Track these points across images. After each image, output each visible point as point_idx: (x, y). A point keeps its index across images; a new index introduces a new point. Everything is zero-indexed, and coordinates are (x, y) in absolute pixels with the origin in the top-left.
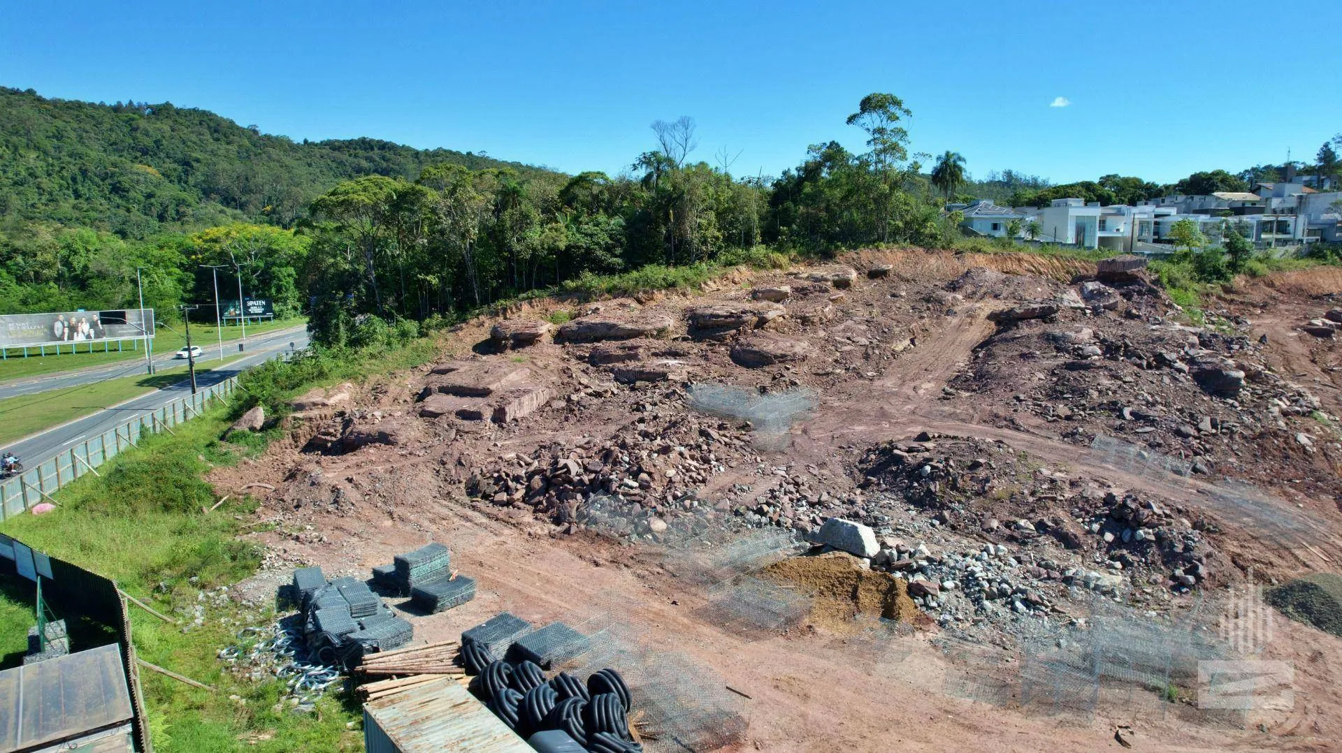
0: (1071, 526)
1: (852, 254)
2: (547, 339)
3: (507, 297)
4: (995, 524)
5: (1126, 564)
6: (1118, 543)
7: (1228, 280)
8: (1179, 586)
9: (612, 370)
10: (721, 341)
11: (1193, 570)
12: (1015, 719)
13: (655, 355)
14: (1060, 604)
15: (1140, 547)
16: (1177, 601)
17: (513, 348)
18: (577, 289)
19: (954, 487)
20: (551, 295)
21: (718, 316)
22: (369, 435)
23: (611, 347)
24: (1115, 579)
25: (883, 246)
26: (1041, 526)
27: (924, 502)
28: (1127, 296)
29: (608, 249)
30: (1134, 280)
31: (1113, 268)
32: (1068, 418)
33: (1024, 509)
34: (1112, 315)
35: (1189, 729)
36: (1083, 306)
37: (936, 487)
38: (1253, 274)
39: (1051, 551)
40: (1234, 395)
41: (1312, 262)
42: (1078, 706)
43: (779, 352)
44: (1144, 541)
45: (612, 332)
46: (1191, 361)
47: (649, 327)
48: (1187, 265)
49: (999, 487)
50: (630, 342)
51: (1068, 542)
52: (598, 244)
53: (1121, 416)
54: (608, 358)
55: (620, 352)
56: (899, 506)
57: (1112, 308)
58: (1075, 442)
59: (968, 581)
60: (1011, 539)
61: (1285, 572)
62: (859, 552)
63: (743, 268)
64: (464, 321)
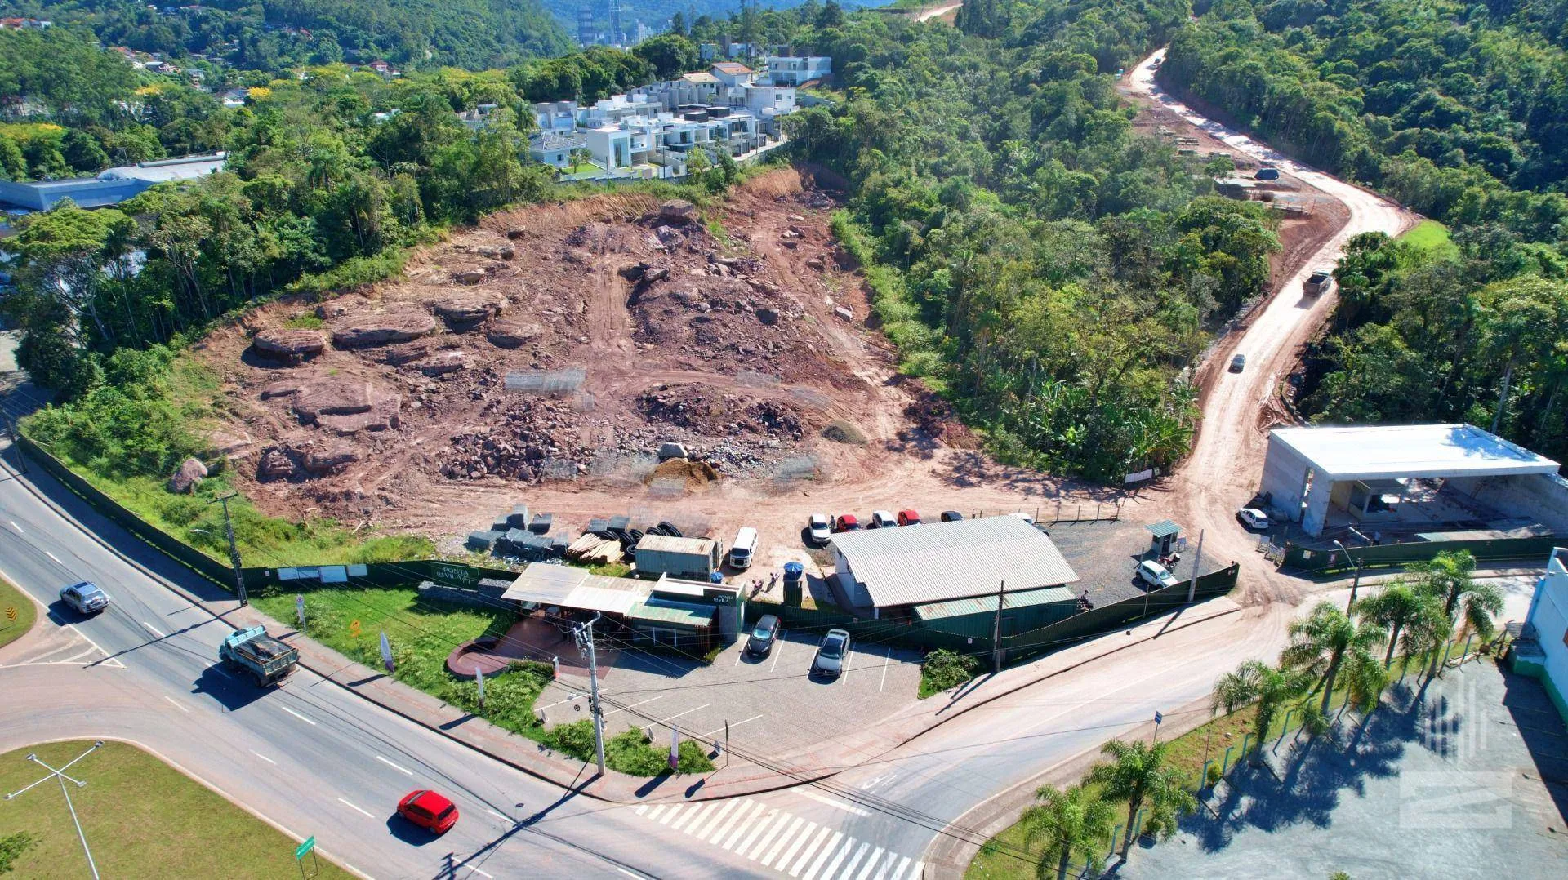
0: (752, 422)
1: (489, 218)
2: (328, 347)
3: (236, 307)
4: (721, 428)
5: (776, 434)
6: (771, 426)
7: (725, 191)
8: (796, 439)
9: (417, 368)
10: (478, 330)
11: (799, 431)
12: (776, 499)
13: (437, 349)
14: (765, 457)
15: (779, 425)
16: (798, 445)
17: (306, 359)
18: (301, 291)
19: (696, 414)
20: (279, 299)
21: (468, 312)
22: (334, 459)
23: (404, 349)
24: (775, 442)
25: (509, 206)
26: (739, 425)
27: (685, 424)
28: (685, 234)
29: (315, 250)
30: (687, 221)
31: (672, 212)
32: (714, 358)
33: (729, 418)
34: (681, 252)
35: (820, 487)
36: (662, 246)
37: (688, 416)
38: (739, 184)
39: (750, 436)
40: (776, 323)
41: (768, 167)
42: (792, 489)
43: (527, 335)
44: (780, 423)
45: (394, 336)
46: (753, 304)
47: (424, 329)
48: (702, 186)
49: (714, 409)
50: (417, 343)
51: (753, 430)
52: (307, 247)
53: (738, 352)
54: (407, 359)
55: (413, 353)
56: (675, 428)
57: (680, 246)
58: (726, 374)
59: (729, 457)
60: (730, 434)
61: (826, 423)
62: (682, 456)
63: (421, 247)
64: (207, 335)
